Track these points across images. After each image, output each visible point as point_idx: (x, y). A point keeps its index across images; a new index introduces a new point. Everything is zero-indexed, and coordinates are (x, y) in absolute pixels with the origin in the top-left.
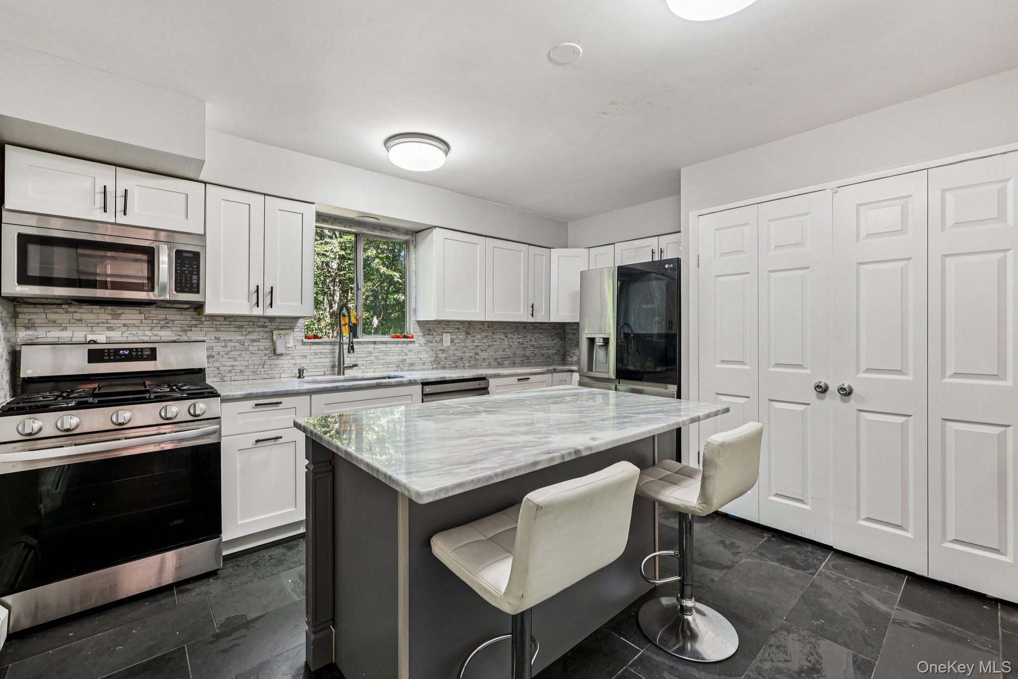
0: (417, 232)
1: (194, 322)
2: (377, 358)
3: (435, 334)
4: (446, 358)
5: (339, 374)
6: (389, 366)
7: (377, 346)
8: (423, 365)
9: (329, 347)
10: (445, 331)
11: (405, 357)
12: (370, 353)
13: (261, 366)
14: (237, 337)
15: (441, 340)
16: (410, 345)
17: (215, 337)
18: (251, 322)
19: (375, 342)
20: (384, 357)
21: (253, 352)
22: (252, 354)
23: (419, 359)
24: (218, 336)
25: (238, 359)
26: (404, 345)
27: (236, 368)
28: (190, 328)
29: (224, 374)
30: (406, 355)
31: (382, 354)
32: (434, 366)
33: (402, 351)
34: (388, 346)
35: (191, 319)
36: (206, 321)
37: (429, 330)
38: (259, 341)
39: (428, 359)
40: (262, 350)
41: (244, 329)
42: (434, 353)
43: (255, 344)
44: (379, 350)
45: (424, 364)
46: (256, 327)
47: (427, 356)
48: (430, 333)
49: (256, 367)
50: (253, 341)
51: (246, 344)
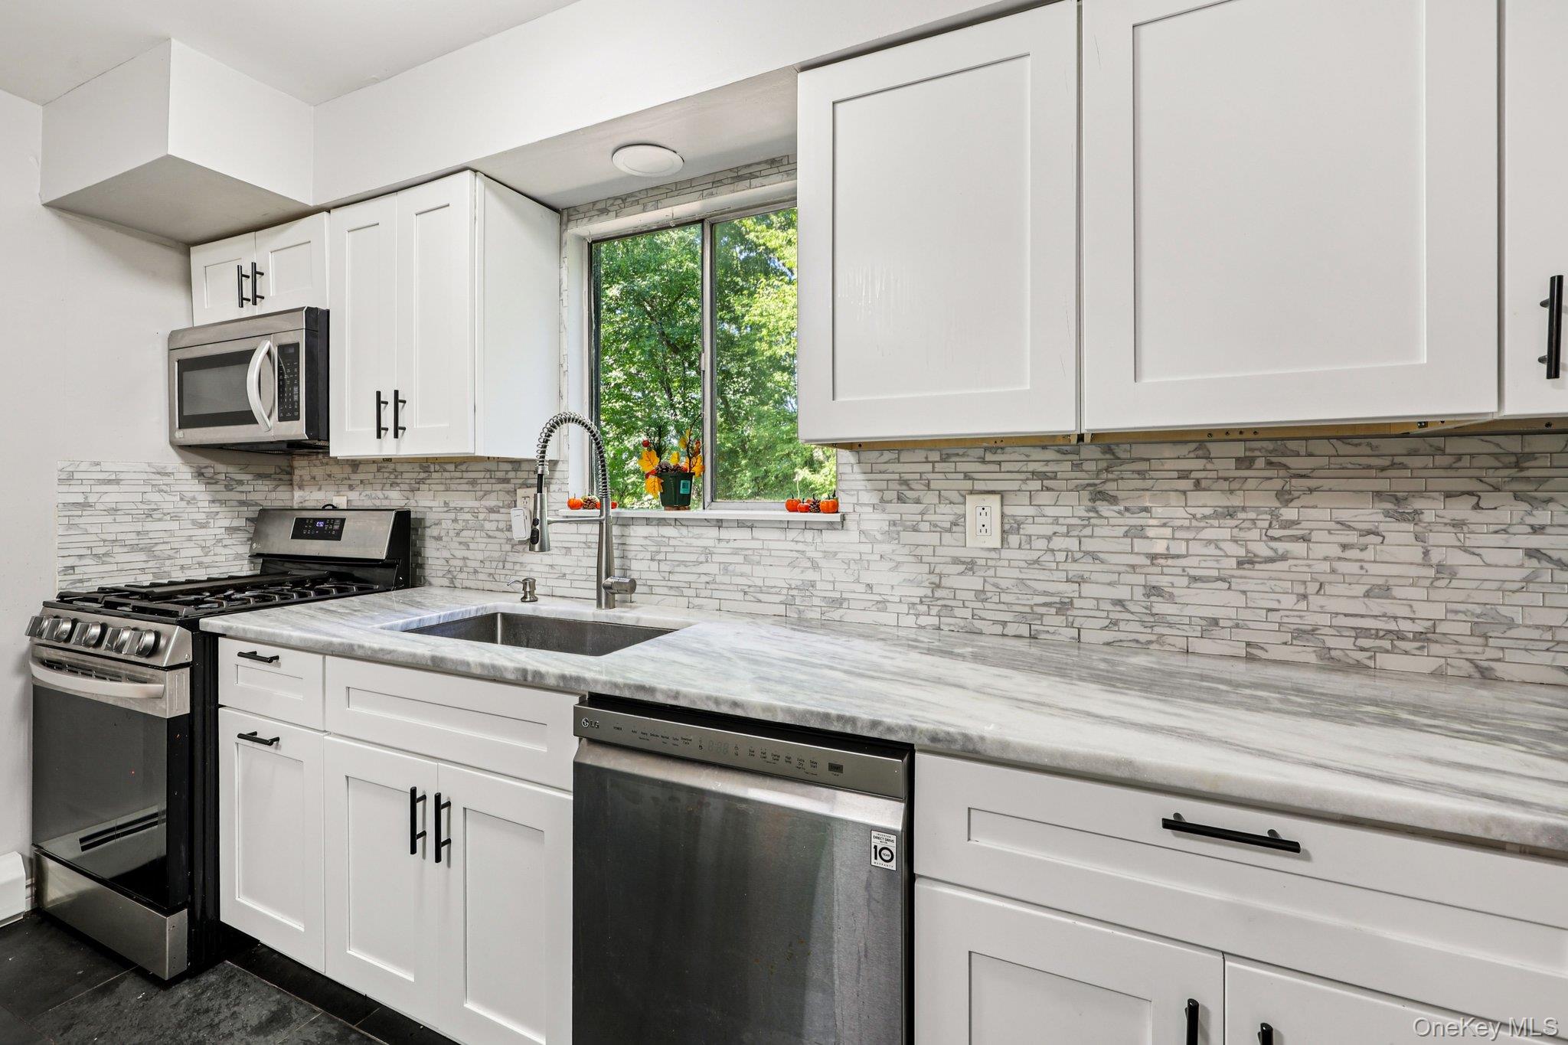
1: (423, 475)
2: (726, 570)
3: (931, 498)
4: (981, 595)
6: (761, 596)
7: (725, 534)
8: (879, 610)
10: (980, 486)
11: (811, 575)
12: (708, 552)
13: (501, 565)
14: (470, 503)
15: (958, 522)
16: (829, 536)
17: (445, 503)
18: (488, 471)
19: (721, 520)
20: (747, 569)
21: (490, 533)
22: (490, 537)
23: (861, 588)
24: (447, 500)
25: (472, 546)
26: (809, 535)
27: (469, 563)
28: (417, 485)
29: (455, 573)
30: (815, 566)
31: (740, 559)
32: (924, 620)
33: (803, 552)
34: (757, 533)
35: (418, 469)
36: (435, 471)
37: (905, 482)
38: (498, 512)
39: (898, 592)
40: (502, 530)
41: (478, 487)
42: (925, 568)
43: (493, 516)
44: (732, 544)
45: (882, 605)
46: (494, 481)
47: (896, 578)
48: (909, 494)
49: (494, 564)
50: (491, 510)
51: (481, 516)
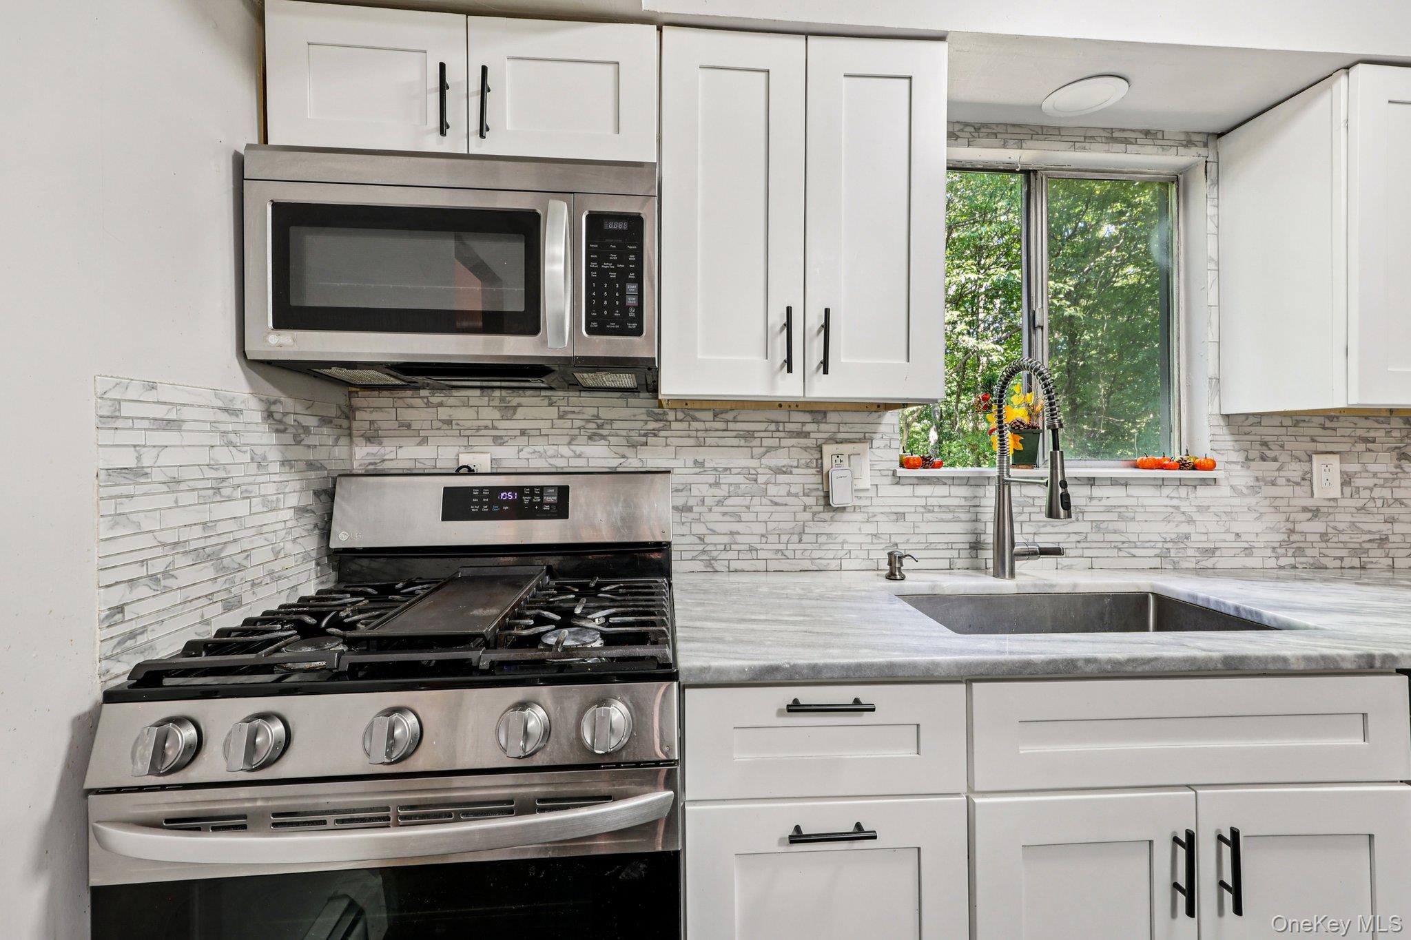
0: (1220, 135)
1: (652, 425)
2: (1098, 528)
3: (1284, 457)
4: (1324, 537)
5: (999, 572)
6: (1134, 551)
7: (1097, 492)
8: (1247, 556)
9: (963, 491)
10: (1321, 447)
11: (1185, 528)
13: (795, 538)
14: (740, 460)
15: (1307, 478)
16: (1202, 492)
17: (696, 462)
18: (773, 422)
19: (1094, 478)
20: (1120, 526)
21: (776, 499)
22: (776, 504)
23: (1232, 537)
24: (700, 459)
25: (744, 517)
26: (1183, 491)
27: (739, 538)
28: (644, 439)
29: (715, 554)
30: (1191, 521)
31: (1114, 516)
32: (1284, 561)
33: (1177, 508)
34: (1132, 490)
35: (645, 417)
36: (676, 420)
37: (1265, 444)
38: (791, 473)
39: (1263, 538)
40: (796, 495)
41: (756, 442)
42: (1283, 517)
43: (781, 478)
44: (1105, 502)
45: (1248, 551)
46: (782, 434)
47: (1259, 527)
48: (1268, 453)
49: (784, 538)
50: (779, 471)
51: (761, 479)
